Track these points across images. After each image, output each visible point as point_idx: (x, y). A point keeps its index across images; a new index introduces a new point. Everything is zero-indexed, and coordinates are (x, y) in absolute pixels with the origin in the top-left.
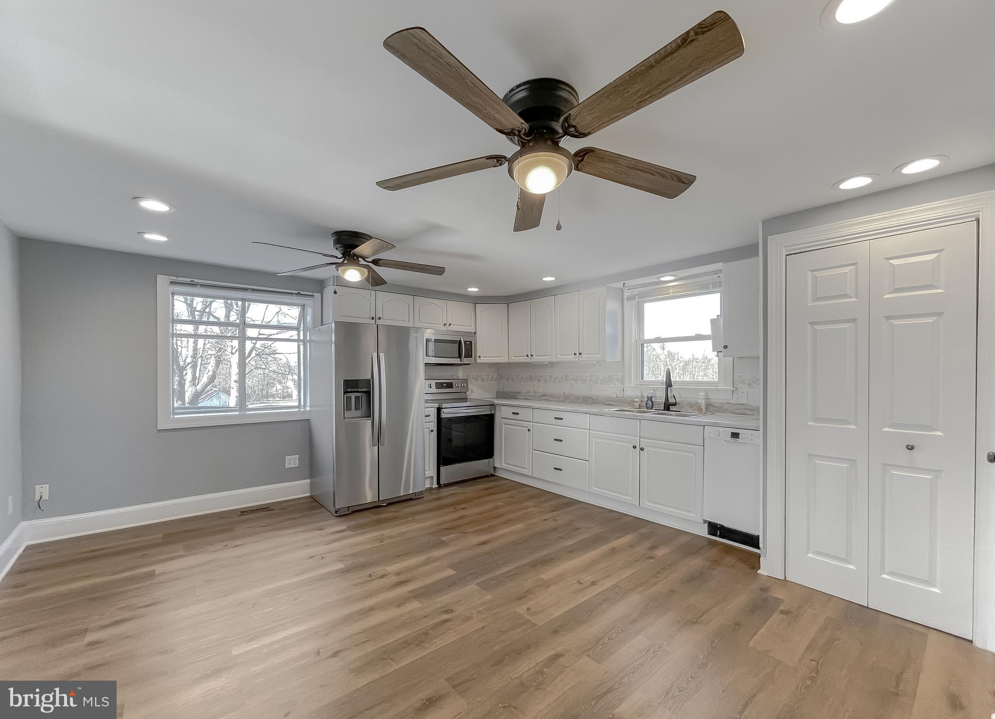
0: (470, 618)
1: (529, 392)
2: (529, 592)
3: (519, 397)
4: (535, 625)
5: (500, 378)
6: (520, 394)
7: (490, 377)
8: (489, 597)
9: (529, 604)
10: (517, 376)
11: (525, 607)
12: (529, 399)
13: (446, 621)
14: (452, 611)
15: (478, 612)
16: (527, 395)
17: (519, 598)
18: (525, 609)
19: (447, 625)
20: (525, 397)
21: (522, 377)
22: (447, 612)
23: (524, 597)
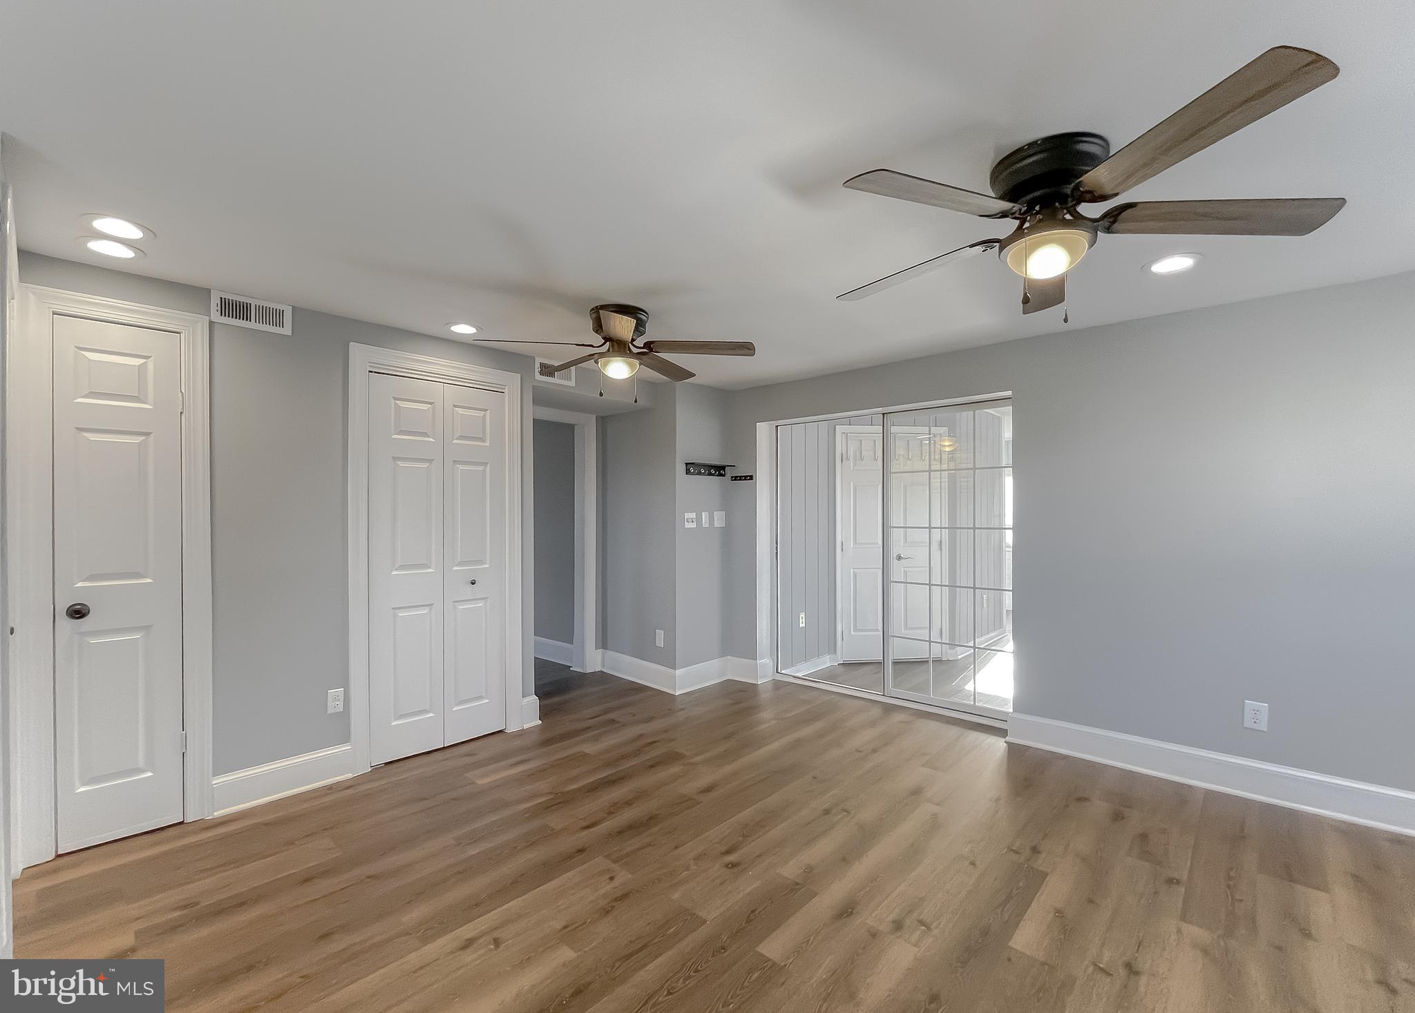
0: (697, 859)
2: (606, 912)
4: (607, 857)
8: (676, 896)
9: (608, 888)
11: (617, 882)
13: (728, 852)
14: (727, 866)
15: (687, 869)
17: (624, 897)
18: (616, 879)
19: (724, 849)
22: (733, 865)
23: (616, 900)
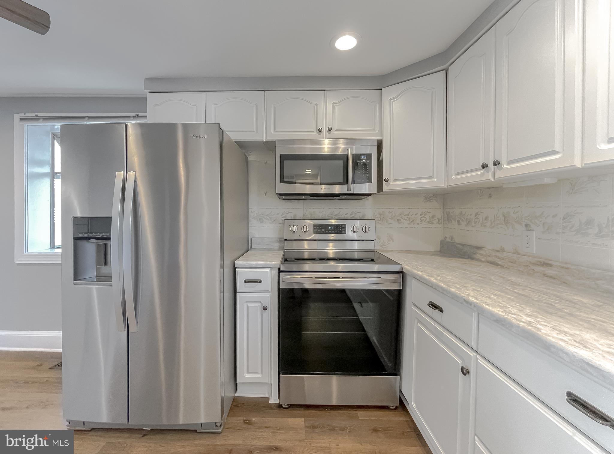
1: (503, 250)
3: (478, 256)
5: (448, 218)
6: (481, 252)
7: (428, 217)
10: (477, 214)
12: (501, 266)
16: (497, 257)
20: (490, 259)
21: (486, 218)
